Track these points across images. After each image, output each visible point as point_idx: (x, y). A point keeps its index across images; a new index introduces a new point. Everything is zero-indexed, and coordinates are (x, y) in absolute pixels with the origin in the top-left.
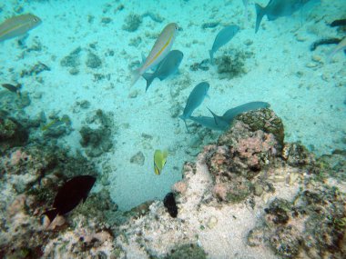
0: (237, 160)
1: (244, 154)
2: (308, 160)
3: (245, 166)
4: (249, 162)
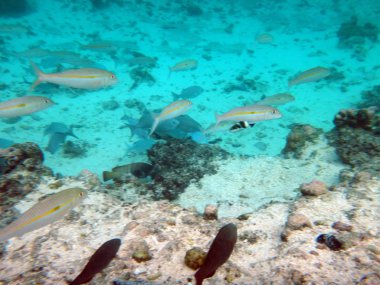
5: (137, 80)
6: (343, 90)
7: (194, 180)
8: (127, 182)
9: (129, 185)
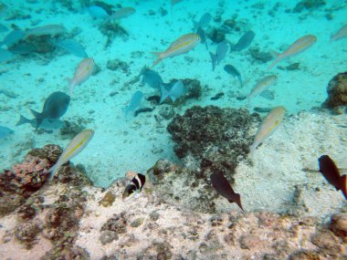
0: (14, 182)
1: (18, 175)
2: (73, 176)
3: (19, 185)
4: (23, 182)
5: (109, 36)
6: (329, 18)
7: (241, 157)
8: (167, 171)
9: (171, 174)
